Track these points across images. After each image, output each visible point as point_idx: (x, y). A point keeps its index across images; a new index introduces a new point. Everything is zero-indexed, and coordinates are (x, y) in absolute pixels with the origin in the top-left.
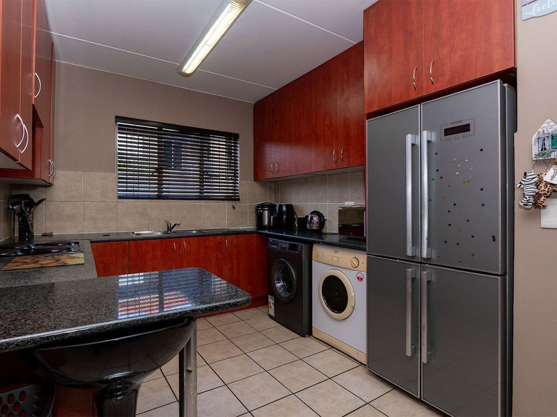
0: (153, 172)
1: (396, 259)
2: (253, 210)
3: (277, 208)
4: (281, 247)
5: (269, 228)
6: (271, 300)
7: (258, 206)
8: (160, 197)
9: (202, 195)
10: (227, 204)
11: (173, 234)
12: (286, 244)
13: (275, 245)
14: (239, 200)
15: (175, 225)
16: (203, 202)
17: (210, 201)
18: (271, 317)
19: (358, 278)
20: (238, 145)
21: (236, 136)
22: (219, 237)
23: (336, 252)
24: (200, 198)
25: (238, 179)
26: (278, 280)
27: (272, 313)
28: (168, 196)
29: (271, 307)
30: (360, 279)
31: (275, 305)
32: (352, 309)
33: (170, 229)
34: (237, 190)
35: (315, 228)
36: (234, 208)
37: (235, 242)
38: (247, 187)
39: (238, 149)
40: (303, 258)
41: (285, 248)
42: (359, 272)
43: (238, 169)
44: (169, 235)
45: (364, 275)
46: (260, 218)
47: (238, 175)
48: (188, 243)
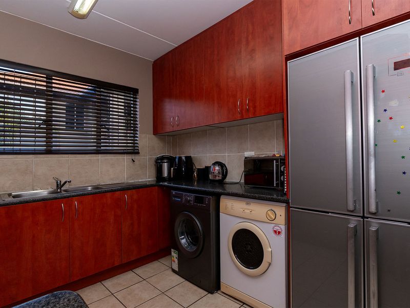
0: (40, 124)
1: (328, 213)
2: (153, 163)
3: (177, 160)
4: (186, 200)
5: (169, 179)
6: (174, 254)
7: (158, 159)
8: (49, 152)
9: (99, 148)
10: (126, 158)
11: (64, 193)
12: (191, 197)
13: (178, 197)
14: (138, 153)
15: (66, 182)
16: (100, 157)
17: (108, 155)
18: (174, 271)
19: (275, 232)
20: (138, 100)
21: (135, 91)
22: (118, 193)
23: (247, 204)
24: (98, 152)
25: (138, 132)
26: (182, 234)
27: (176, 267)
28: (59, 150)
29: (174, 261)
30: (278, 233)
31: (179, 259)
32: (267, 265)
33: (59, 186)
34: (137, 144)
35: (217, 178)
36: (133, 161)
37: (135, 197)
38: (146, 140)
39: (138, 103)
40: (211, 212)
41: (190, 200)
42: (277, 225)
43: (138, 123)
44: (59, 195)
45: (283, 228)
46: (159, 170)
47: (138, 129)
48: (80, 202)
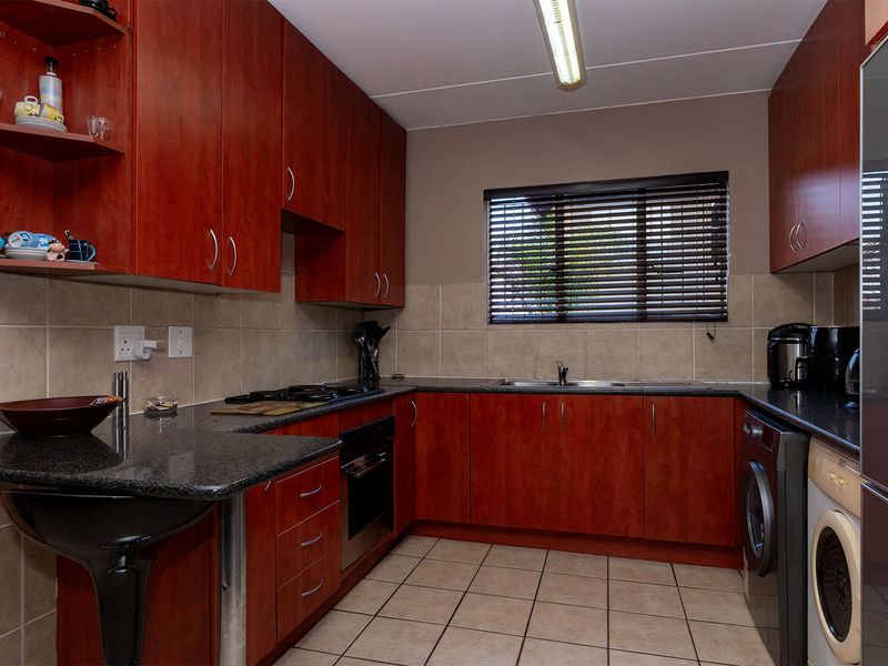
2: (763, 341)
3: (813, 336)
7: (775, 332)
8: (562, 319)
9: (642, 311)
10: (697, 330)
12: (760, 427)
13: (749, 426)
14: (725, 319)
16: (638, 327)
24: (640, 318)
25: (727, 272)
34: (725, 297)
36: (712, 338)
37: (675, 413)
38: (750, 289)
39: (728, 204)
41: (758, 437)
43: (727, 249)
47: (727, 265)
